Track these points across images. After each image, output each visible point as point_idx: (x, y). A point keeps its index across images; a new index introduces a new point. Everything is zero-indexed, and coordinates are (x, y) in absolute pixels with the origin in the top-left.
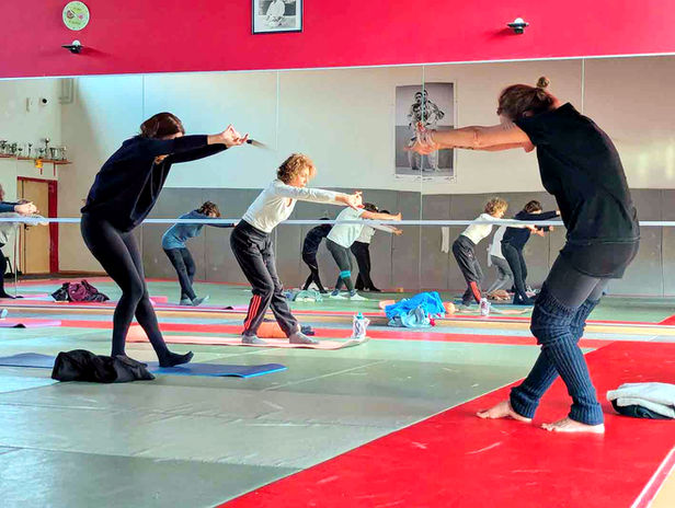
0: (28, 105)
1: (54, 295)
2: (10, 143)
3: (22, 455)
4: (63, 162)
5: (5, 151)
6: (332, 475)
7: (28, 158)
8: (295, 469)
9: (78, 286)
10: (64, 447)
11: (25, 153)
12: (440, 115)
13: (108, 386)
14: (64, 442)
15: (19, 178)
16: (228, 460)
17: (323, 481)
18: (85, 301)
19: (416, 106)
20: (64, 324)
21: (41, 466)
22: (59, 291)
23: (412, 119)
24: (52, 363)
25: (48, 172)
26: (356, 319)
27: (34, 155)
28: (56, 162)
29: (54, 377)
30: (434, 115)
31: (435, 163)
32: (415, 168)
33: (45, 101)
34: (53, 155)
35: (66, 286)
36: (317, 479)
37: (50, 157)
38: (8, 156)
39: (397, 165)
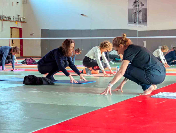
0: (13, 4)
1: (22, 62)
2: (7, 16)
3: (15, 103)
4: (24, 22)
5: (6, 19)
6: (112, 109)
7: (13, 21)
8: (100, 107)
9: (29, 59)
10: (28, 101)
11: (12, 19)
12: (143, 5)
13: (40, 86)
14: (28, 100)
15: (11, 27)
16: (79, 105)
17: (110, 110)
18: (31, 64)
19: (135, 2)
20: (26, 70)
21: (21, 106)
22: (24, 61)
23: (134, 6)
24: (23, 80)
25: (20, 25)
26: (117, 68)
27: (15, 20)
28: (22, 22)
29: (23, 83)
30: (141, 5)
31: (141, 21)
32: (135, 22)
33: (18, 3)
34: (21, 20)
35: (26, 60)
36: (108, 110)
37: (20, 21)
38: (7, 20)
39: (129, 21)
